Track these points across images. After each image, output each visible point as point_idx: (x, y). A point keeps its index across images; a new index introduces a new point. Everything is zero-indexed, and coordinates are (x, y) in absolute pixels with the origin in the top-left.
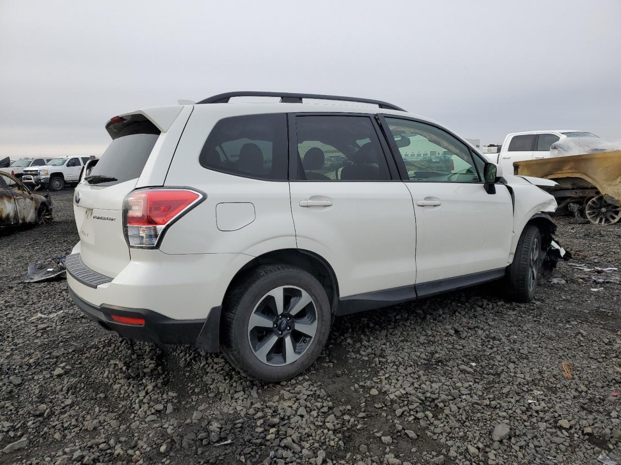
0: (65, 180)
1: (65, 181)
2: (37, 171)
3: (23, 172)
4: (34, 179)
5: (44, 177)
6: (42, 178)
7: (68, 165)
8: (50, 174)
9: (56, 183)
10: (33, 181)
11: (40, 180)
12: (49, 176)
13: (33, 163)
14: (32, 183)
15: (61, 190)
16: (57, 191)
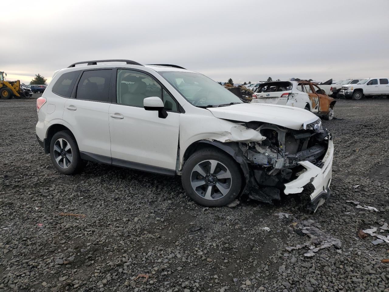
0: (364, 93)
1: (363, 95)
2: (347, 87)
3: (341, 88)
4: (345, 92)
5: (350, 91)
6: (348, 92)
7: (368, 84)
8: (354, 89)
9: (357, 95)
10: (344, 93)
11: (347, 93)
12: (353, 91)
13: (351, 83)
14: (343, 94)
15: (360, 99)
16: (356, 100)
